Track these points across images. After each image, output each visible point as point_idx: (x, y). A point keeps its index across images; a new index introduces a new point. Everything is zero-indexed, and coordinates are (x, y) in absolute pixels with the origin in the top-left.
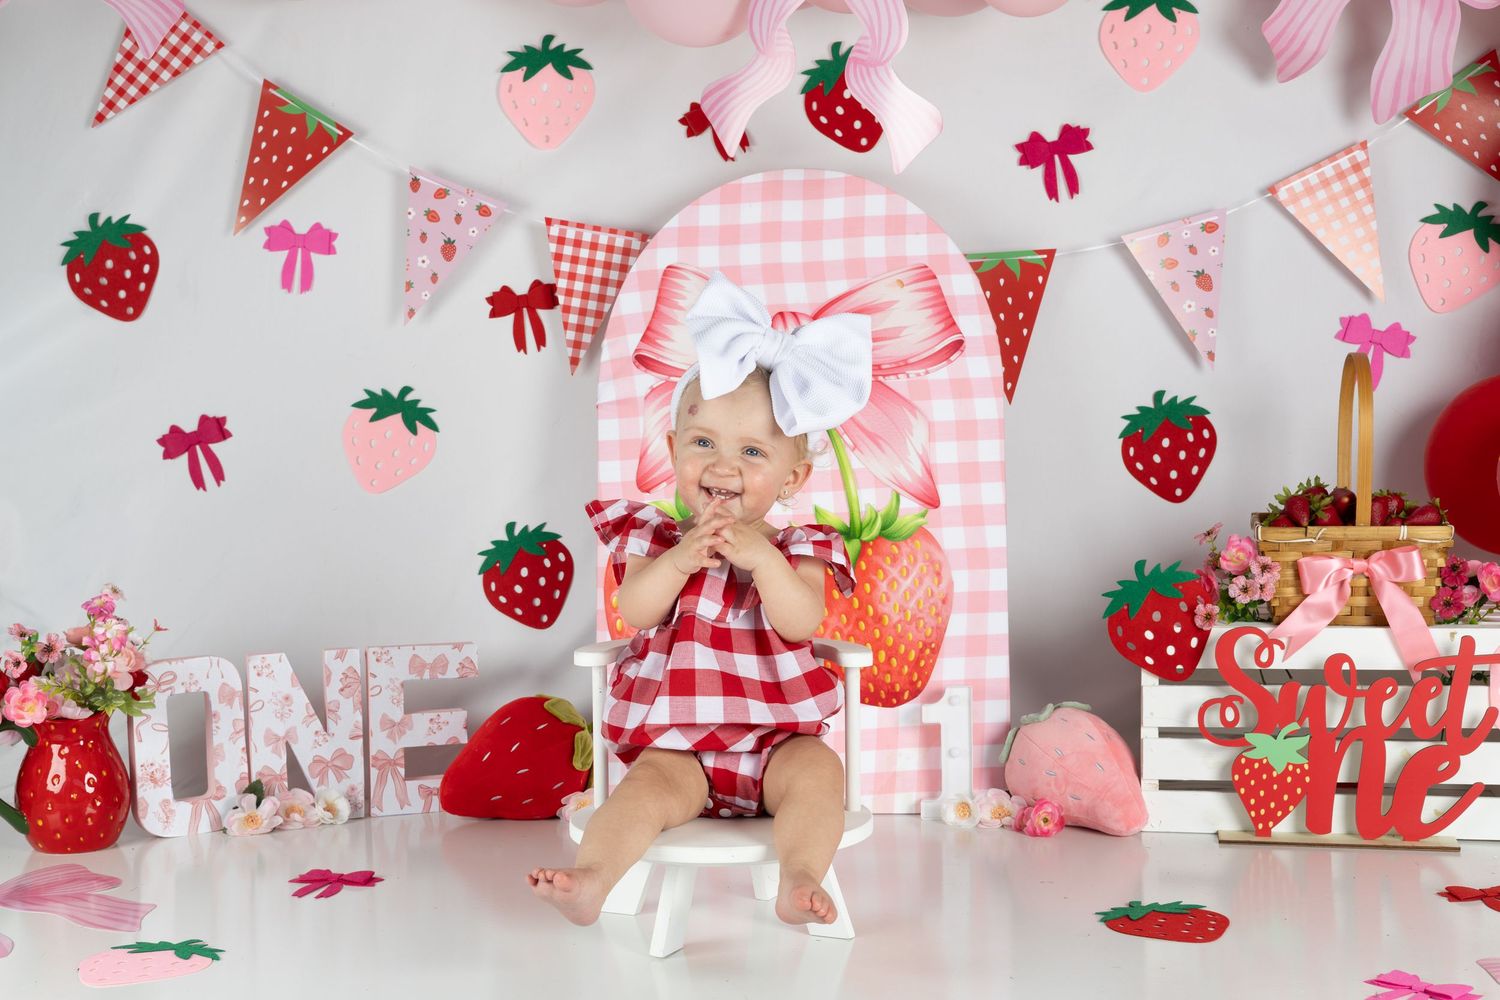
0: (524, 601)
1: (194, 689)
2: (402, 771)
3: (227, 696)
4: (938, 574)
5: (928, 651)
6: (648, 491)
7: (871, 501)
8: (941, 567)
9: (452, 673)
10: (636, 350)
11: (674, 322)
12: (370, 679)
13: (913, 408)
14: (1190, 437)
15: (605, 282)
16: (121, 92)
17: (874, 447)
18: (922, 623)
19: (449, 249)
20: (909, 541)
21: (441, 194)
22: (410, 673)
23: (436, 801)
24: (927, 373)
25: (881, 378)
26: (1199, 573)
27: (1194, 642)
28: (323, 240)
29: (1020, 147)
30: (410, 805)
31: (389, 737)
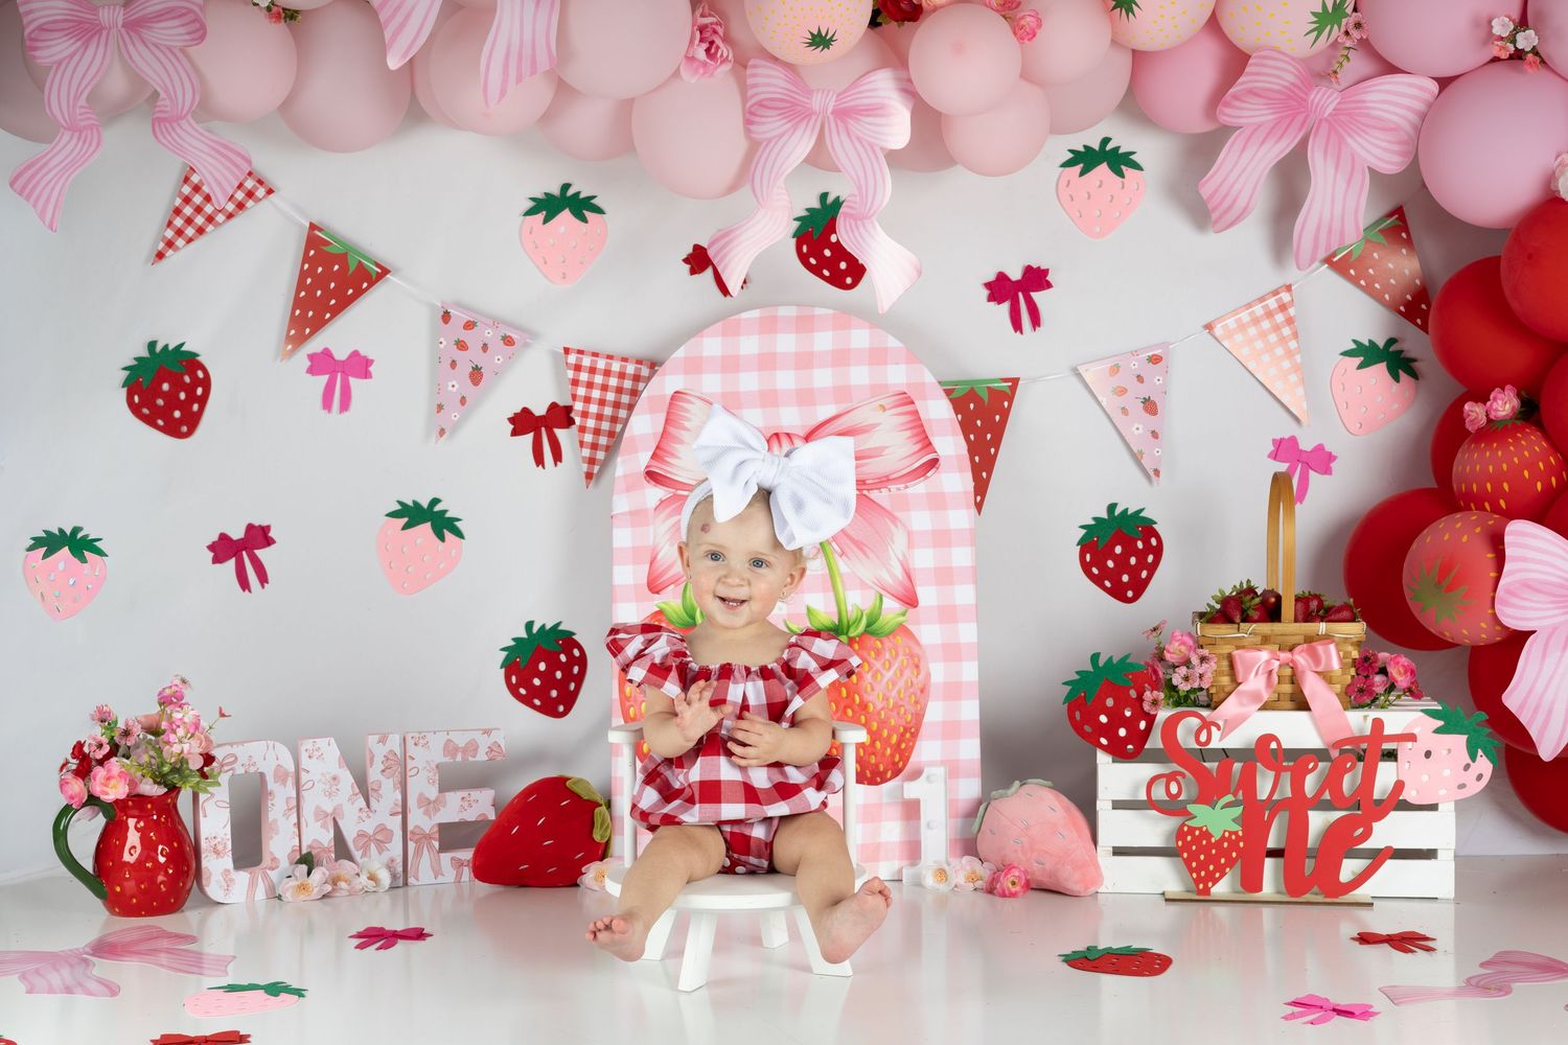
0: (541, 692)
1: (252, 770)
2: (436, 844)
3: (281, 777)
4: (917, 666)
5: (908, 735)
6: (658, 593)
7: (857, 601)
8: (919, 660)
9: (482, 756)
10: (647, 467)
11: (681, 442)
12: (409, 761)
13: (894, 519)
14: (1140, 545)
15: (617, 405)
16: (179, 232)
17: (859, 553)
18: (902, 710)
19: (476, 375)
20: (891, 637)
21: (469, 325)
22: (445, 756)
23: (467, 873)
24: (906, 487)
25: (865, 492)
26: (1147, 664)
27: (1143, 725)
28: (360, 365)
29: (988, 285)
30: (443, 875)
31: (424, 814)
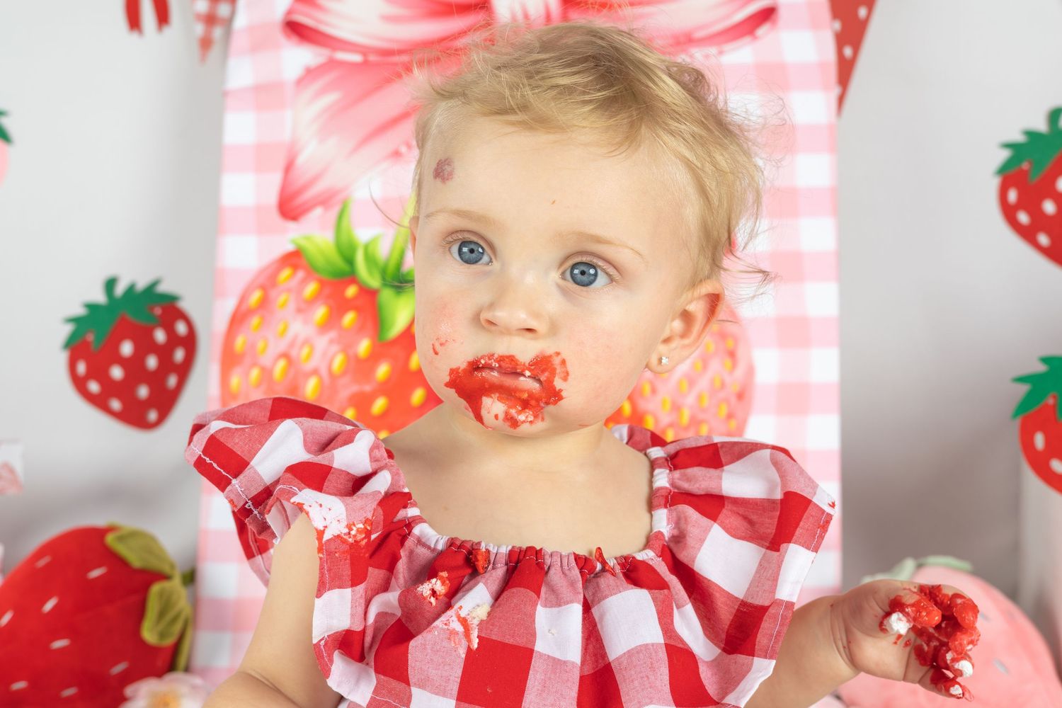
0: (123, 390)
4: (732, 354)
6: (294, 219)
8: (736, 345)
10: (289, 12)
24: (721, 53)
